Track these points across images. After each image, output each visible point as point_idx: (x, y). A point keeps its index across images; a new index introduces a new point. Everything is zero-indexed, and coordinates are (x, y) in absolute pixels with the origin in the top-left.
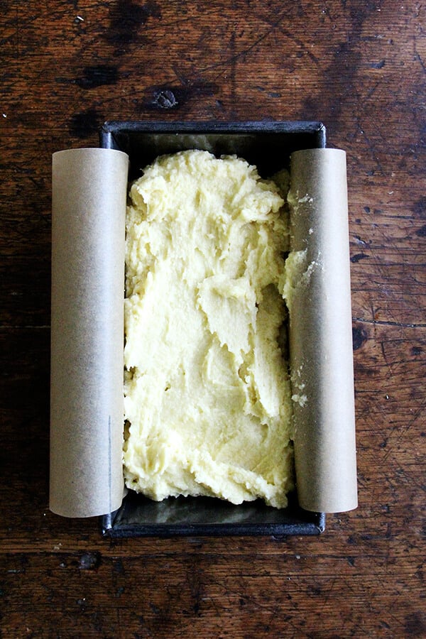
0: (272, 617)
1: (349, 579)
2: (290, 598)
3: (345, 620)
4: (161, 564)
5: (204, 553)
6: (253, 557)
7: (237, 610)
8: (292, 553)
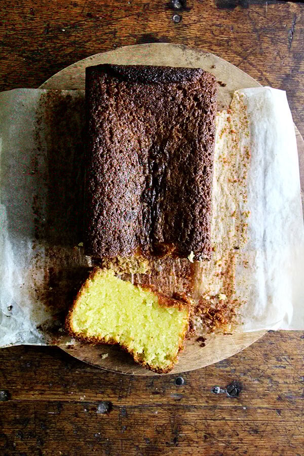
0: (225, 448)
1: (277, 424)
2: (238, 435)
3: (273, 451)
4: (153, 411)
5: (182, 404)
6: (215, 407)
7: (202, 442)
8: (241, 405)
